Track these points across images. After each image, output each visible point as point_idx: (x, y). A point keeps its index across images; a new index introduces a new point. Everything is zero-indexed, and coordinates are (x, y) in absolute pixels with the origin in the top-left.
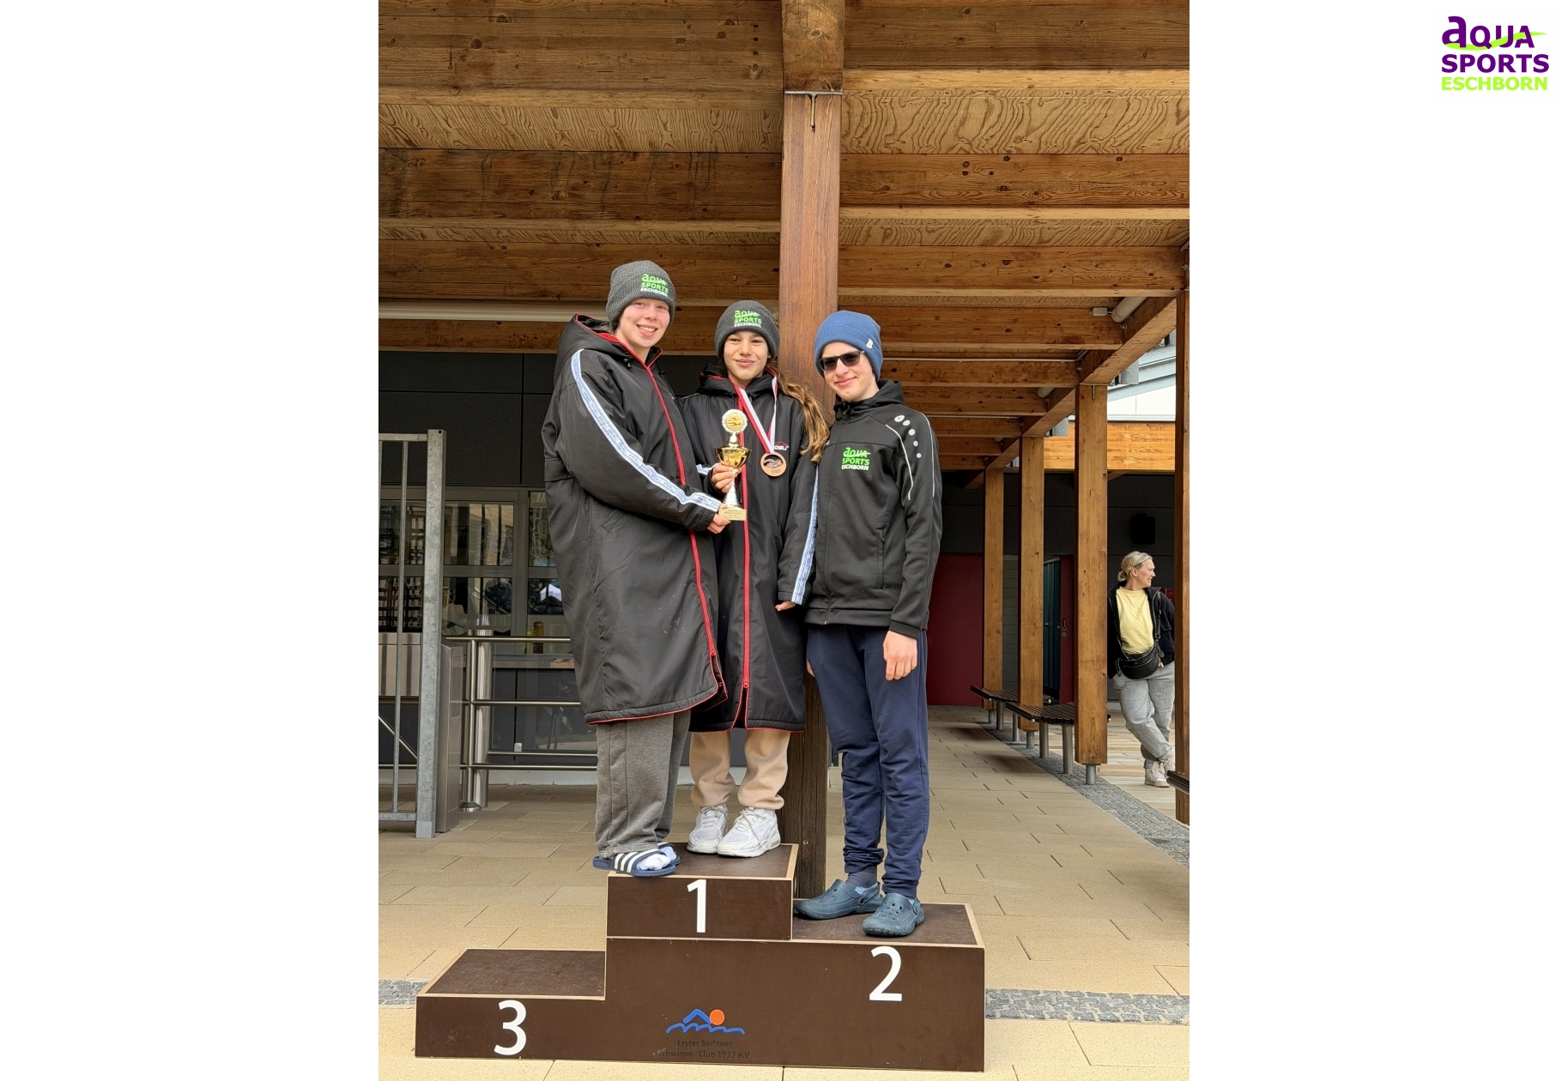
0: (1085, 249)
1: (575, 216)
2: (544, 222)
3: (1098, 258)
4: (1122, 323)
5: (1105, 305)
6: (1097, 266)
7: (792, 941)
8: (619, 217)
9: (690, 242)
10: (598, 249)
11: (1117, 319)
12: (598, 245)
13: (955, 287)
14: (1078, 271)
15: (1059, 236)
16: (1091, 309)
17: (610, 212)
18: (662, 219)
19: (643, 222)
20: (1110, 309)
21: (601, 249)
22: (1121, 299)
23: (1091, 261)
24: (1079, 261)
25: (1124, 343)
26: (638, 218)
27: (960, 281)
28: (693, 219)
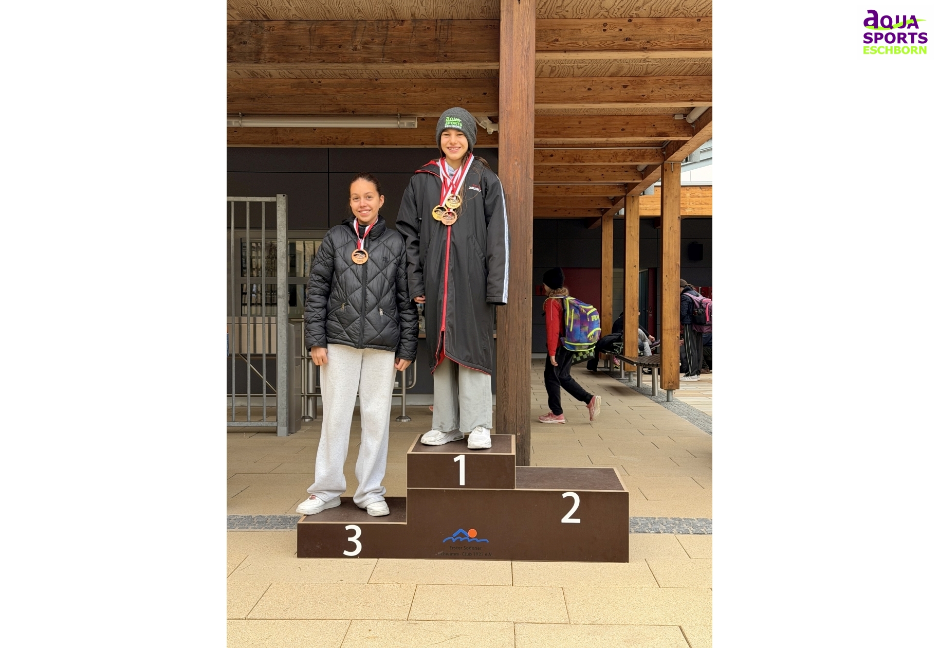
0: (673, 78)
1: (367, 61)
2: (348, 65)
3: (681, 83)
4: (692, 124)
5: (682, 112)
6: (680, 88)
7: (516, 489)
8: (393, 61)
9: (433, 77)
10: (376, 82)
11: (690, 121)
12: (376, 80)
13: (594, 103)
14: (669, 91)
15: (658, 69)
16: (674, 115)
17: (388, 58)
18: (420, 62)
19: (408, 64)
20: (685, 115)
21: (379, 81)
22: (693, 108)
23: (677, 85)
24: (670, 85)
25: (693, 136)
26: (405, 62)
27: (597, 99)
28: (438, 61)
